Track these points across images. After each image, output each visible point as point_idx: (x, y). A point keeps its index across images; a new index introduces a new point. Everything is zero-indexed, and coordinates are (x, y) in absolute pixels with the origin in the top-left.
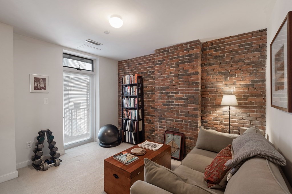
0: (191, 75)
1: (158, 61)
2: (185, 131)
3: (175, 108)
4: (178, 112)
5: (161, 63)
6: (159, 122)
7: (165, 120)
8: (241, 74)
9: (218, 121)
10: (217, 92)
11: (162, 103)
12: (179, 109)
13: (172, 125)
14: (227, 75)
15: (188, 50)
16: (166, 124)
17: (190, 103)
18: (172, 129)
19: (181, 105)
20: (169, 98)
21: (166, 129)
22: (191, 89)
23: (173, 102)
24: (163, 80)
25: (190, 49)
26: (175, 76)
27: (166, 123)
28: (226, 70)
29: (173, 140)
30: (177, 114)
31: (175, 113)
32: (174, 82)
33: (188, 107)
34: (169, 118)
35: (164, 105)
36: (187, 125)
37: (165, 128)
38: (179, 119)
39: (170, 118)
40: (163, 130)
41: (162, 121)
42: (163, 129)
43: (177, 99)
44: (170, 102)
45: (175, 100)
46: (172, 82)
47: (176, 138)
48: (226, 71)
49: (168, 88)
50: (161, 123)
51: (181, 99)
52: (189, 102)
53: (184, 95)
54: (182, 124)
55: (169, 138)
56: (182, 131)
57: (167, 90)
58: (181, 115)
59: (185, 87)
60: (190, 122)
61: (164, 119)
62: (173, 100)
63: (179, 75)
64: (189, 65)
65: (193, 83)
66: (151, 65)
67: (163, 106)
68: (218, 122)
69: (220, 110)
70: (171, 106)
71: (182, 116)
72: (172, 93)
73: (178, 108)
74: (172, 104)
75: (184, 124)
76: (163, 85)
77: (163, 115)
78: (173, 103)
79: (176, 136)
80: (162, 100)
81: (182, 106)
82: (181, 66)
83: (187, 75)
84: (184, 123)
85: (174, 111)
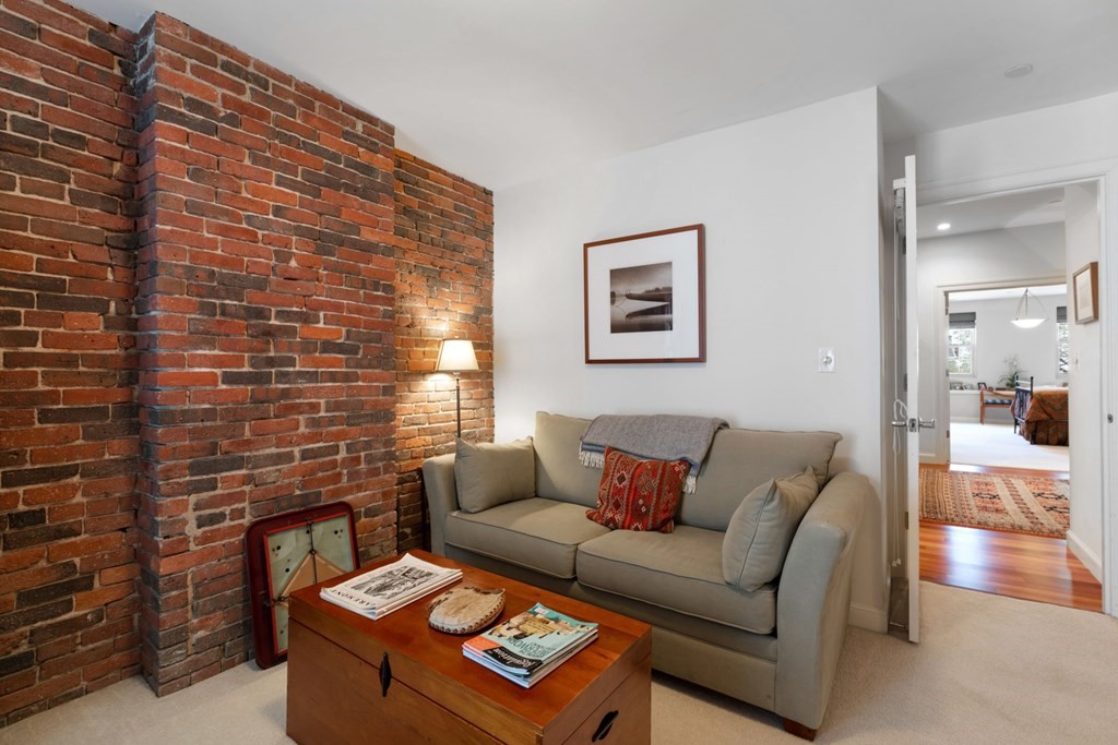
0: (369, 251)
1: (189, 99)
2: (349, 491)
3: (301, 390)
4: (314, 407)
5: (216, 130)
6: (196, 488)
7: (240, 468)
8: (459, 286)
9: (416, 424)
10: (411, 330)
11: (218, 371)
12: (321, 396)
13: (286, 481)
14: (435, 278)
15: (357, 141)
16: (247, 488)
17: (370, 366)
18: (283, 504)
19: (333, 377)
20: (268, 343)
21: (247, 520)
22: (373, 311)
23: (292, 362)
24: (224, 231)
25: (365, 144)
26: (299, 231)
27: (248, 480)
28: (432, 264)
29: (312, 552)
30: (314, 423)
31: (301, 417)
32: (293, 263)
33: (360, 383)
34: (268, 451)
35: (229, 378)
36: (357, 460)
37: (240, 513)
38: (321, 444)
39: (273, 450)
40: (232, 531)
41: (218, 476)
42: (227, 523)
43: (307, 347)
44: (271, 362)
45: (303, 351)
46: (284, 257)
47: (323, 534)
48: (431, 267)
49: (261, 285)
50: (212, 493)
51: (329, 346)
52: (365, 362)
53: (344, 329)
54: (334, 464)
55: (283, 553)
56: (335, 493)
57: (251, 298)
58: (332, 421)
59: (347, 295)
60: (368, 446)
61: (238, 463)
62: (290, 351)
63: (319, 236)
64: (362, 206)
65: (376, 286)
66: (45, 74)
67: (224, 387)
68: (415, 427)
69: (420, 388)
70: (277, 382)
71: (335, 428)
72: (279, 314)
73: (317, 393)
74: (288, 373)
75: (344, 459)
76: (224, 262)
77: (224, 443)
78: (291, 369)
79: (320, 529)
80: (216, 352)
81: (335, 381)
82: (329, 196)
83: (355, 244)
84: (343, 454)
85: (297, 409)
